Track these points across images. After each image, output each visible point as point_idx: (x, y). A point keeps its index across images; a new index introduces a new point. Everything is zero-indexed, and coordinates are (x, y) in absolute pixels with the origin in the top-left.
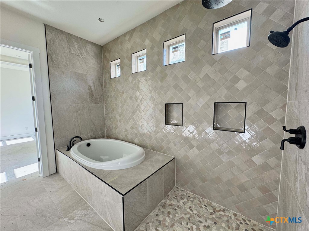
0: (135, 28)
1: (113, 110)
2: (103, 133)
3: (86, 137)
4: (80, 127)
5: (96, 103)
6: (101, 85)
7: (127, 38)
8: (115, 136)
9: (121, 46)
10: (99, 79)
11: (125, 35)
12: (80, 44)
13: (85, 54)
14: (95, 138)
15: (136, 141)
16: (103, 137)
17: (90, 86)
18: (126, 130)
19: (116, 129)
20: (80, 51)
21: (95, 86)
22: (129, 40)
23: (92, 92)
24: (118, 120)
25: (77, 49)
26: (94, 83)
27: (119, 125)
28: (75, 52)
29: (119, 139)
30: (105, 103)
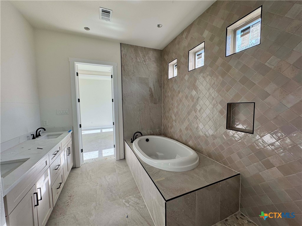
0: (192, 23)
1: (170, 110)
2: (160, 131)
3: (146, 133)
4: (142, 124)
5: (155, 103)
6: (160, 87)
7: (184, 36)
8: (170, 135)
9: (178, 45)
10: (159, 81)
11: (182, 33)
12: (144, 52)
13: (148, 60)
14: (153, 135)
15: (190, 143)
16: (160, 134)
17: (151, 88)
18: (181, 130)
19: (171, 128)
20: (144, 59)
21: (154, 88)
22: (186, 37)
23: (152, 93)
24: (174, 120)
25: (141, 57)
26: (154, 85)
27: (174, 125)
28: (140, 60)
29: (174, 139)
30: (163, 103)
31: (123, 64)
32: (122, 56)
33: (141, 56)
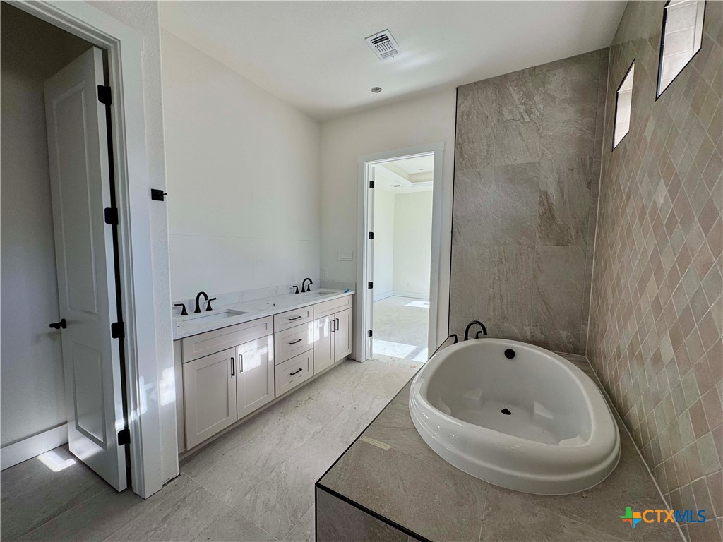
4: (505, 303)
6: (589, 183)
8: (598, 363)
12: (529, 84)
14: (544, 344)
16: (574, 350)
17: (546, 194)
19: (602, 335)
20: (525, 105)
23: (551, 211)
25: (518, 102)
28: (513, 113)
31: (460, 141)
32: (459, 119)
33: (517, 100)
